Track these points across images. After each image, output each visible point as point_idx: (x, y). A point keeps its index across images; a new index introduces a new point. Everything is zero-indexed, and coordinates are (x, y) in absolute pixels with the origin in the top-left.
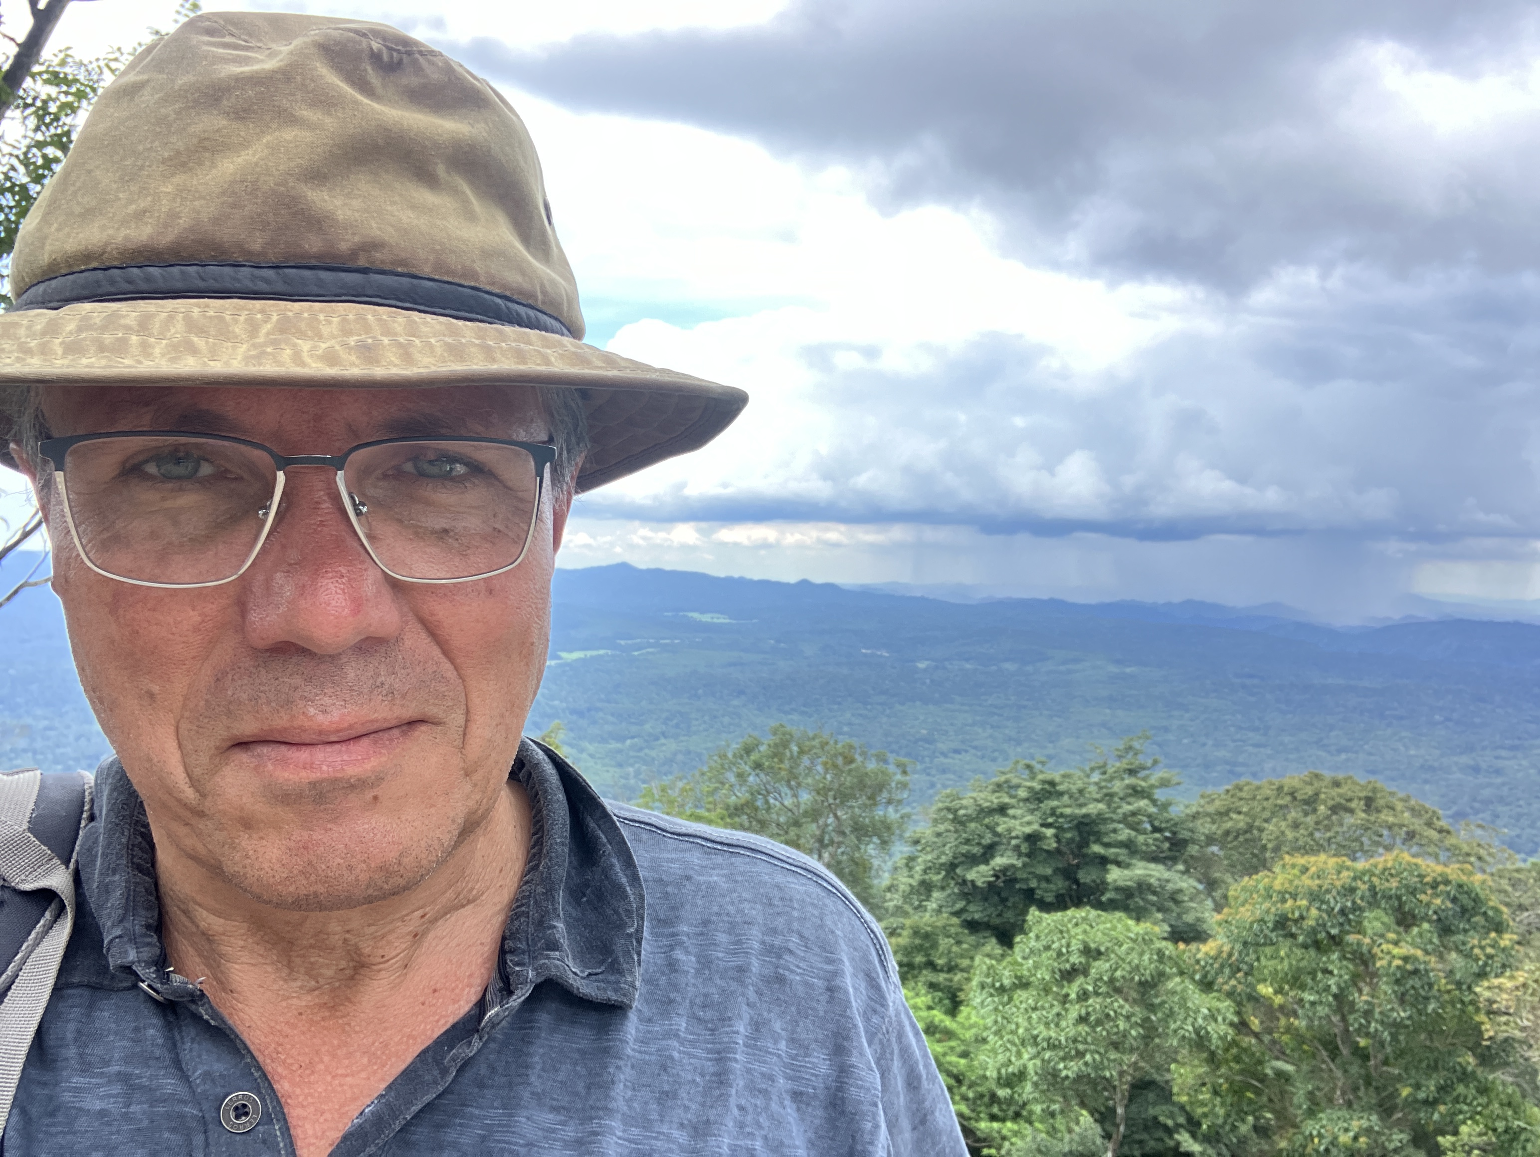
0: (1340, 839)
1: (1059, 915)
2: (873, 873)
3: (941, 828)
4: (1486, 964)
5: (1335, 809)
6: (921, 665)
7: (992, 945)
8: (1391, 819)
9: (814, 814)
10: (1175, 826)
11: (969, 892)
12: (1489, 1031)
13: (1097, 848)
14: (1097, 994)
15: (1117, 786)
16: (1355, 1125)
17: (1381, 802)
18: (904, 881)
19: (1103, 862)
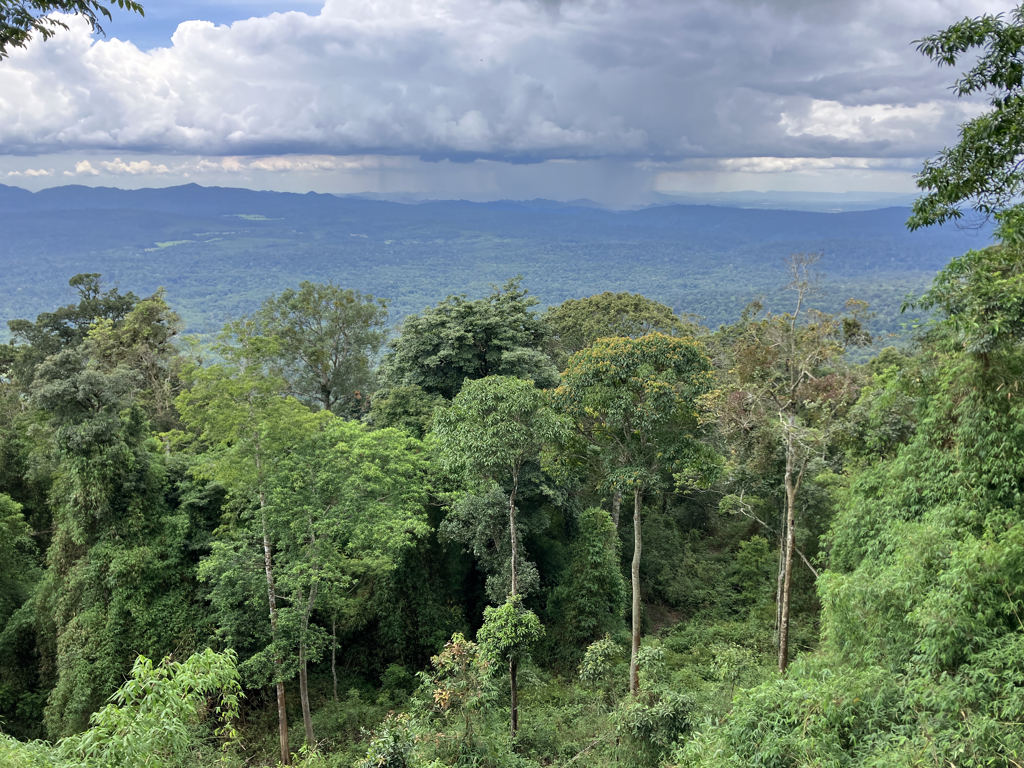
0: (621, 327)
1: (479, 381)
2: (369, 364)
3: (408, 337)
4: (699, 387)
5: (618, 312)
6: (388, 242)
7: (440, 399)
8: (647, 315)
9: (331, 334)
10: (536, 327)
11: (426, 371)
12: (700, 420)
13: (496, 342)
14: (502, 421)
15: (506, 307)
16: (635, 474)
17: (642, 306)
18: (388, 368)
19: (499, 349)
